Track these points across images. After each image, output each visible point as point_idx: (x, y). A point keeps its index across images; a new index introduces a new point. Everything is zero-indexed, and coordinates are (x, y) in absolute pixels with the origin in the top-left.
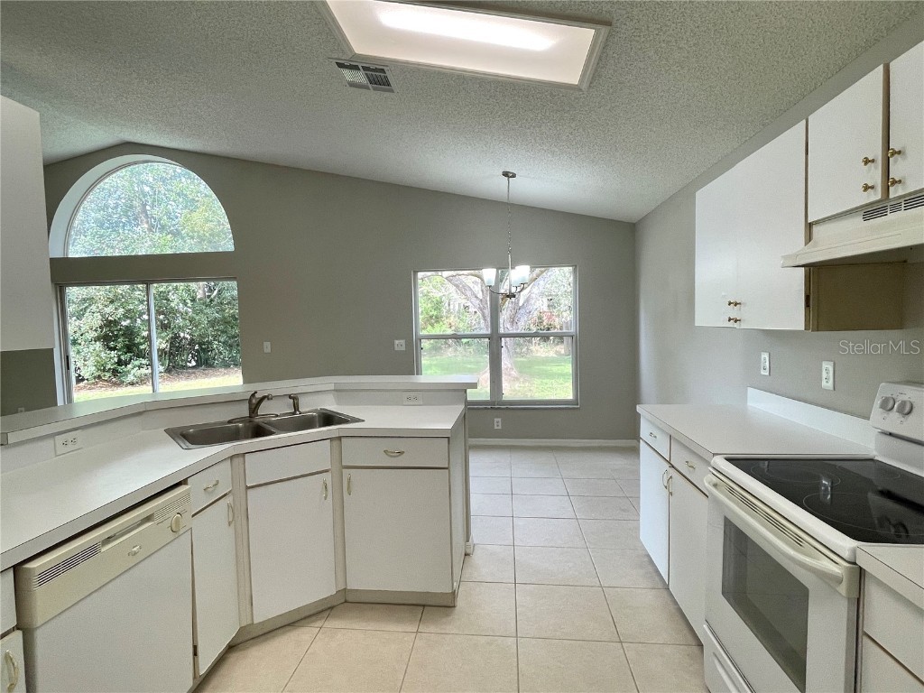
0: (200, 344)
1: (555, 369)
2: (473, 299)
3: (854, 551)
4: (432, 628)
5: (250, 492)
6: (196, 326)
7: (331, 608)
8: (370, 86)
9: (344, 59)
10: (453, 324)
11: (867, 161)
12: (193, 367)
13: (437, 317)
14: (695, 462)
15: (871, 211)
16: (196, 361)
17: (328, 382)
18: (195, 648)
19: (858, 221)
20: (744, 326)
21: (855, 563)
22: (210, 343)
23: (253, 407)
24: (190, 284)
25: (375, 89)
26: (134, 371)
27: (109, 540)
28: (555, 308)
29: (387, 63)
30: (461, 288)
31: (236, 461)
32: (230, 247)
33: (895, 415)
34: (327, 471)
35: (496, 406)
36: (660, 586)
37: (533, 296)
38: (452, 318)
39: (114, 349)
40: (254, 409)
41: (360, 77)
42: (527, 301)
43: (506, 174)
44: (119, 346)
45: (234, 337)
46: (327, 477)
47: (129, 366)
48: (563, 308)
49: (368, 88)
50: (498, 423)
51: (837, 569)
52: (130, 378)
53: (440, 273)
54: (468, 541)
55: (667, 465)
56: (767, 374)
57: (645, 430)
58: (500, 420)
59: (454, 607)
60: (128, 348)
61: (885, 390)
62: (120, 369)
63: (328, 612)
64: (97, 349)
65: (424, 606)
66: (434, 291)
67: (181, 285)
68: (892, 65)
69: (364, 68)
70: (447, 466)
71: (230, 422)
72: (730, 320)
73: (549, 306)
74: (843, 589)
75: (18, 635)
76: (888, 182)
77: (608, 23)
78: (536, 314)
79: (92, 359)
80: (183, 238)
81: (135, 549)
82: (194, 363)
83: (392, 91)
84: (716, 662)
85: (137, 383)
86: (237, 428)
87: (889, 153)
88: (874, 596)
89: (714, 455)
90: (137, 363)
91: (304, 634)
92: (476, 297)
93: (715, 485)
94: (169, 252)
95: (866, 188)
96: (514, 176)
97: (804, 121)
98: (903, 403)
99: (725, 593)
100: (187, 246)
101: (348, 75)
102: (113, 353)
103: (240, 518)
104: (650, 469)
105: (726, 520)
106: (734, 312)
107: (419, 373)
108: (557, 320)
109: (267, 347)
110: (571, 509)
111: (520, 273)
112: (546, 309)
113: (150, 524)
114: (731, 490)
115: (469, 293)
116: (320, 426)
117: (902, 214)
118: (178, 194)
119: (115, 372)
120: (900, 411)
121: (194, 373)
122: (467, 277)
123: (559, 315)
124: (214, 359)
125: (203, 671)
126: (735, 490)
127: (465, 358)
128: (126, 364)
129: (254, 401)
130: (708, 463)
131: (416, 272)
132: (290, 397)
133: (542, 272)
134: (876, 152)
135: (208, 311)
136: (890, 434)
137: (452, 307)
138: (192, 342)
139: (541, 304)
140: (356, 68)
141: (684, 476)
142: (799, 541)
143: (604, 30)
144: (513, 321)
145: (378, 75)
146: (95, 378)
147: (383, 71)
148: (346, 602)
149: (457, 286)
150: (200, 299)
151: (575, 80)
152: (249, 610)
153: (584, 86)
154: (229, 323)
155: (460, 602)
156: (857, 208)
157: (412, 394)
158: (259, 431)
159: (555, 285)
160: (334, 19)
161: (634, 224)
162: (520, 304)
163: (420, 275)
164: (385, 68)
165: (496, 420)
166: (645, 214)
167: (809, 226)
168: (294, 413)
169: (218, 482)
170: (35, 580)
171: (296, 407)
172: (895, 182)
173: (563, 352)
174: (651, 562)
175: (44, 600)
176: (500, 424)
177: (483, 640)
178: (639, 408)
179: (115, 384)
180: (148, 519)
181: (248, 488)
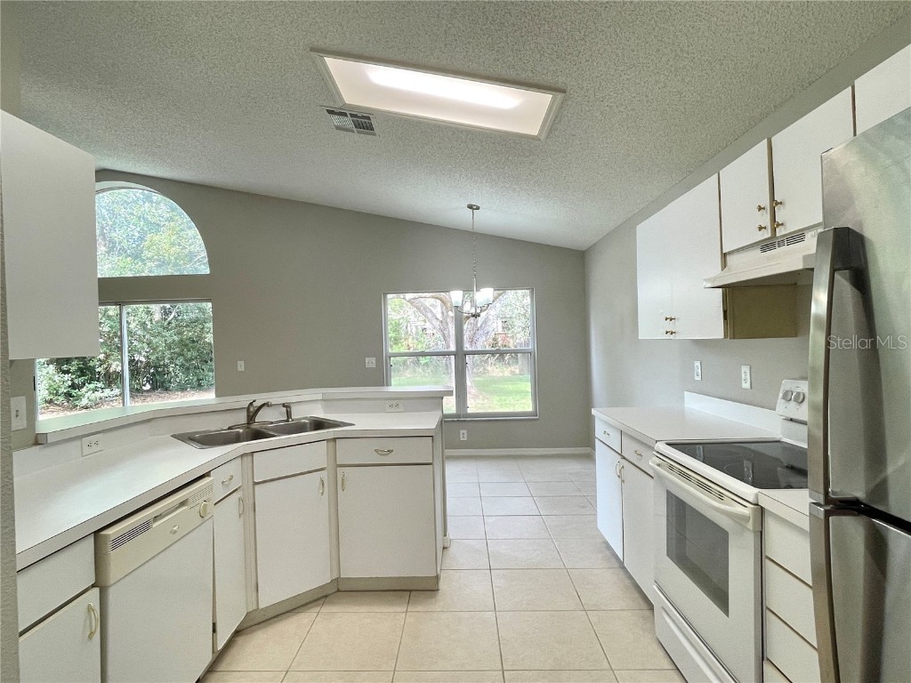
0: (156, 367)
1: (510, 387)
2: (434, 321)
3: (757, 496)
4: (420, 608)
5: (257, 487)
6: (154, 349)
7: (326, 596)
8: (355, 129)
9: (336, 106)
10: (411, 345)
11: (760, 208)
12: (148, 391)
13: (395, 339)
14: (641, 449)
15: (766, 246)
16: (152, 385)
17: (316, 394)
18: (214, 625)
19: (757, 253)
20: (678, 337)
21: (757, 505)
22: (166, 366)
23: (251, 414)
24: (149, 306)
25: (358, 132)
26: (88, 394)
27: (156, 518)
28: (509, 329)
29: (371, 112)
30: (422, 310)
31: (245, 458)
32: (205, 270)
33: (793, 403)
34: (322, 469)
35: (460, 419)
36: (617, 565)
37: (491, 317)
38: (410, 340)
39: (67, 372)
40: (251, 417)
41: (348, 122)
42: (485, 322)
43: (470, 207)
44: (73, 369)
45: (191, 359)
46: (324, 474)
47: (84, 389)
48: (517, 329)
49: (353, 132)
50: (463, 435)
51: (747, 511)
52: (84, 402)
53: (402, 296)
54: (445, 535)
55: (620, 457)
56: (700, 379)
57: (599, 430)
58: (465, 432)
59: (438, 590)
60: (82, 372)
61: (787, 385)
62: (74, 392)
63: (323, 600)
64: (51, 372)
65: (410, 591)
66: (393, 313)
67: (141, 307)
68: (773, 139)
69: (352, 115)
70: (431, 462)
71: (230, 428)
72: (667, 333)
73: (503, 328)
74: (750, 526)
75: (96, 590)
76: (775, 224)
77: (564, 91)
78: (493, 335)
79: (44, 382)
80: (143, 261)
81: (175, 528)
82: (148, 387)
83: (374, 135)
84: (663, 612)
85: (91, 407)
86: (238, 433)
87: (774, 203)
88: (772, 526)
89: (657, 441)
90: (92, 386)
91: (304, 618)
92: (437, 318)
93: (659, 465)
94: (130, 274)
95: (761, 228)
96: (478, 208)
97: (717, 174)
98: (798, 394)
99: (669, 554)
100: (149, 269)
101: (336, 120)
102: (67, 377)
103: (249, 509)
104: (605, 463)
105: (668, 492)
106: (669, 326)
107: (388, 384)
108: (511, 341)
109: (241, 366)
110: (535, 507)
111: (485, 294)
112: (500, 330)
113: (184, 508)
114: (671, 468)
115: (429, 315)
116: (311, 430)
117: (785, 248)
118: (139, 218)
119: (68, 395)
120: (796, 400)
121: (150, 396)
122: (428, 300)
123: (513, 337)
124: (170, 382)
125: (220, 647)
126: (675, 466)
127: (424, 379)
128: (80, 387)
129: (252, 409)
130: (653, 449)
131: (385, 294)
132: (284, 405)
133: (500, 295)
134: (766, 203)
135: (167, 334)
136: (791, 420)
137: (409, 329)
138: (148, 365)
139: (497, 326)
140: (345, 115)
141: (633, 464)
142: (721, 496)
143: (560, 96)
144: (472, 342)
145: (363, 122)
146: (46, 401)
147: (368, 118)
148: (338, 591)
149: (418, 308)
150: (157, 322)
151: (535, 132)
152: (254, 595)
153: (542, 138)
154: (186, 345)
155: (443, 585)
156: (755, 243)
157: (394, 402)
158: (258, 435)
159: (509, 308)
160: (331, 77)
161: (584, 252)
162: (479, 326)
163: (389, 296)
164: (371, 116)
165: (461, 432)
166: (594, 242)
167: (724, 256)
168: (287, 421)
169: (232, 476)
170: (110, 545)
171: (289, 414)
172: (778, 225)
173: (517, 371)
174: (609, 547)
175: (118, 561)
176: (466, 435)
177: (466, 615)
178: (594, 412)
179: (66, 409)
180: (183, 504)
181: (256, 484)
